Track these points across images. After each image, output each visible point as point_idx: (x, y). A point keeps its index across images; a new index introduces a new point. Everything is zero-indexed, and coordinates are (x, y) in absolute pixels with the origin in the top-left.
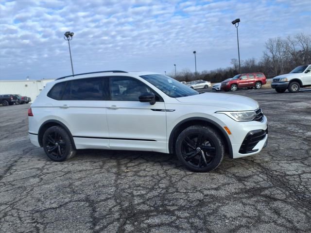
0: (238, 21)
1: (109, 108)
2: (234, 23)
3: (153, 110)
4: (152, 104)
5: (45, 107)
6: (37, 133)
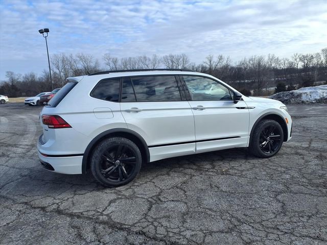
0: (47, 31)
1: (195, 109)
2: (41, 32)
3: (238, 108)
4: (236, 102)
5: (94, 112)
6: (83, 153)
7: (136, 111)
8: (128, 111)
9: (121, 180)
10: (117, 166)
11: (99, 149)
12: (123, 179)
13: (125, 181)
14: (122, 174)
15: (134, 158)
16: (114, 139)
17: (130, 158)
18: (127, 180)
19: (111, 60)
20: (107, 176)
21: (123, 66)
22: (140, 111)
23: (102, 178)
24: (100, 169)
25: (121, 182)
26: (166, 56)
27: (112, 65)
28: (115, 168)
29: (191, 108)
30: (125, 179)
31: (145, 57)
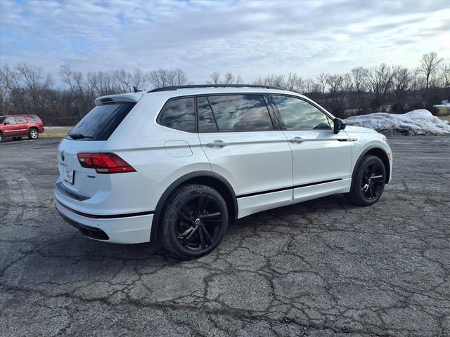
1: (292, 141)
3: (340, 140)
5: (165, 148)
6: (154, 209)
7: (221, 145)
8: (210, 146)
9: (204, 248)
10: (197, 227)
11: (175, 202)
12: (207, 246)
13: (208, 249)
14: (205, 238)
15: (219, 213)
16: (193, 188)
17: (213, 215)
18: (211, 247)
19: (72, 75)
20: (185, 242)
21: (90, 86)
22: (225, 145)
23: (180, 245)
24: (176, 233)
25: (204, 251)
26: (155, 72)
27: (74, 82)
28: (194, 230)
29: (287, 141)
30: (209, 245)
31: (123, 73)
